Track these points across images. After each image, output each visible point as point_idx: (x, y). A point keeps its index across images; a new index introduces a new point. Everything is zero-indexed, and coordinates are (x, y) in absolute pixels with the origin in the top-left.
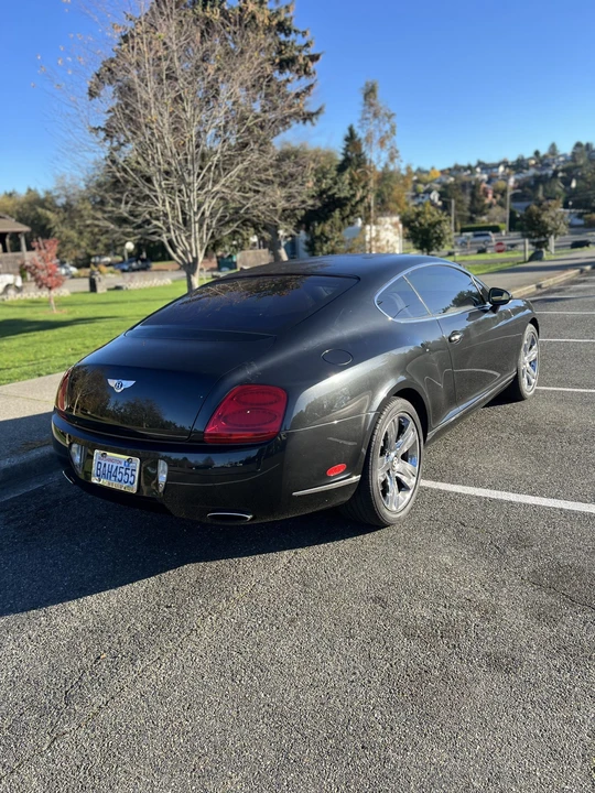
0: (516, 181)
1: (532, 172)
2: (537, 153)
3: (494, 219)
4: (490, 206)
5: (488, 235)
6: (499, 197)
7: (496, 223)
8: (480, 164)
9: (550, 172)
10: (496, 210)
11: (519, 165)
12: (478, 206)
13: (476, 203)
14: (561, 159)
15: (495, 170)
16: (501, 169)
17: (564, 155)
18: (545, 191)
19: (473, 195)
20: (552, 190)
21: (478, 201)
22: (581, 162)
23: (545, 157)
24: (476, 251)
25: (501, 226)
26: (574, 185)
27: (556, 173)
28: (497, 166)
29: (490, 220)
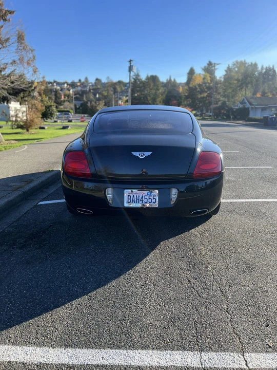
0: (73, 92)
1: (79, 88)
2: (80, 80)
3: (67, 108)
4: (64, 101)
5: (68, 114)
6: (66, 98)
7: (68, 110)
8: (55, 82)
9: (88, 90)
10: (67, 104)
11: (73, 85)
12: (59, 101)
13: (57, 99)
14: (90, 84)
15: (63, 85)
16: (66, 85)
17: (91, 83)
18: (86, 97)
19: (56, 95)
20: (89, 98)
21: (59, 98)
22: (99, 87)
23: (83, 83)
24: (67, 121)
25: (71, 111)
26: (97, 96)
27: (90, 90)
28: (64, 83)
29: (65, 108)
